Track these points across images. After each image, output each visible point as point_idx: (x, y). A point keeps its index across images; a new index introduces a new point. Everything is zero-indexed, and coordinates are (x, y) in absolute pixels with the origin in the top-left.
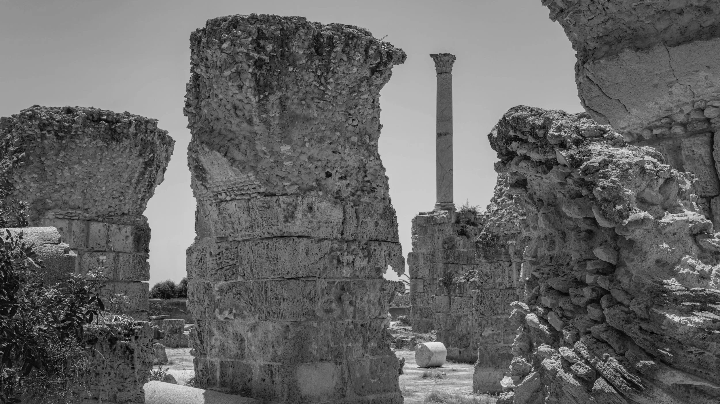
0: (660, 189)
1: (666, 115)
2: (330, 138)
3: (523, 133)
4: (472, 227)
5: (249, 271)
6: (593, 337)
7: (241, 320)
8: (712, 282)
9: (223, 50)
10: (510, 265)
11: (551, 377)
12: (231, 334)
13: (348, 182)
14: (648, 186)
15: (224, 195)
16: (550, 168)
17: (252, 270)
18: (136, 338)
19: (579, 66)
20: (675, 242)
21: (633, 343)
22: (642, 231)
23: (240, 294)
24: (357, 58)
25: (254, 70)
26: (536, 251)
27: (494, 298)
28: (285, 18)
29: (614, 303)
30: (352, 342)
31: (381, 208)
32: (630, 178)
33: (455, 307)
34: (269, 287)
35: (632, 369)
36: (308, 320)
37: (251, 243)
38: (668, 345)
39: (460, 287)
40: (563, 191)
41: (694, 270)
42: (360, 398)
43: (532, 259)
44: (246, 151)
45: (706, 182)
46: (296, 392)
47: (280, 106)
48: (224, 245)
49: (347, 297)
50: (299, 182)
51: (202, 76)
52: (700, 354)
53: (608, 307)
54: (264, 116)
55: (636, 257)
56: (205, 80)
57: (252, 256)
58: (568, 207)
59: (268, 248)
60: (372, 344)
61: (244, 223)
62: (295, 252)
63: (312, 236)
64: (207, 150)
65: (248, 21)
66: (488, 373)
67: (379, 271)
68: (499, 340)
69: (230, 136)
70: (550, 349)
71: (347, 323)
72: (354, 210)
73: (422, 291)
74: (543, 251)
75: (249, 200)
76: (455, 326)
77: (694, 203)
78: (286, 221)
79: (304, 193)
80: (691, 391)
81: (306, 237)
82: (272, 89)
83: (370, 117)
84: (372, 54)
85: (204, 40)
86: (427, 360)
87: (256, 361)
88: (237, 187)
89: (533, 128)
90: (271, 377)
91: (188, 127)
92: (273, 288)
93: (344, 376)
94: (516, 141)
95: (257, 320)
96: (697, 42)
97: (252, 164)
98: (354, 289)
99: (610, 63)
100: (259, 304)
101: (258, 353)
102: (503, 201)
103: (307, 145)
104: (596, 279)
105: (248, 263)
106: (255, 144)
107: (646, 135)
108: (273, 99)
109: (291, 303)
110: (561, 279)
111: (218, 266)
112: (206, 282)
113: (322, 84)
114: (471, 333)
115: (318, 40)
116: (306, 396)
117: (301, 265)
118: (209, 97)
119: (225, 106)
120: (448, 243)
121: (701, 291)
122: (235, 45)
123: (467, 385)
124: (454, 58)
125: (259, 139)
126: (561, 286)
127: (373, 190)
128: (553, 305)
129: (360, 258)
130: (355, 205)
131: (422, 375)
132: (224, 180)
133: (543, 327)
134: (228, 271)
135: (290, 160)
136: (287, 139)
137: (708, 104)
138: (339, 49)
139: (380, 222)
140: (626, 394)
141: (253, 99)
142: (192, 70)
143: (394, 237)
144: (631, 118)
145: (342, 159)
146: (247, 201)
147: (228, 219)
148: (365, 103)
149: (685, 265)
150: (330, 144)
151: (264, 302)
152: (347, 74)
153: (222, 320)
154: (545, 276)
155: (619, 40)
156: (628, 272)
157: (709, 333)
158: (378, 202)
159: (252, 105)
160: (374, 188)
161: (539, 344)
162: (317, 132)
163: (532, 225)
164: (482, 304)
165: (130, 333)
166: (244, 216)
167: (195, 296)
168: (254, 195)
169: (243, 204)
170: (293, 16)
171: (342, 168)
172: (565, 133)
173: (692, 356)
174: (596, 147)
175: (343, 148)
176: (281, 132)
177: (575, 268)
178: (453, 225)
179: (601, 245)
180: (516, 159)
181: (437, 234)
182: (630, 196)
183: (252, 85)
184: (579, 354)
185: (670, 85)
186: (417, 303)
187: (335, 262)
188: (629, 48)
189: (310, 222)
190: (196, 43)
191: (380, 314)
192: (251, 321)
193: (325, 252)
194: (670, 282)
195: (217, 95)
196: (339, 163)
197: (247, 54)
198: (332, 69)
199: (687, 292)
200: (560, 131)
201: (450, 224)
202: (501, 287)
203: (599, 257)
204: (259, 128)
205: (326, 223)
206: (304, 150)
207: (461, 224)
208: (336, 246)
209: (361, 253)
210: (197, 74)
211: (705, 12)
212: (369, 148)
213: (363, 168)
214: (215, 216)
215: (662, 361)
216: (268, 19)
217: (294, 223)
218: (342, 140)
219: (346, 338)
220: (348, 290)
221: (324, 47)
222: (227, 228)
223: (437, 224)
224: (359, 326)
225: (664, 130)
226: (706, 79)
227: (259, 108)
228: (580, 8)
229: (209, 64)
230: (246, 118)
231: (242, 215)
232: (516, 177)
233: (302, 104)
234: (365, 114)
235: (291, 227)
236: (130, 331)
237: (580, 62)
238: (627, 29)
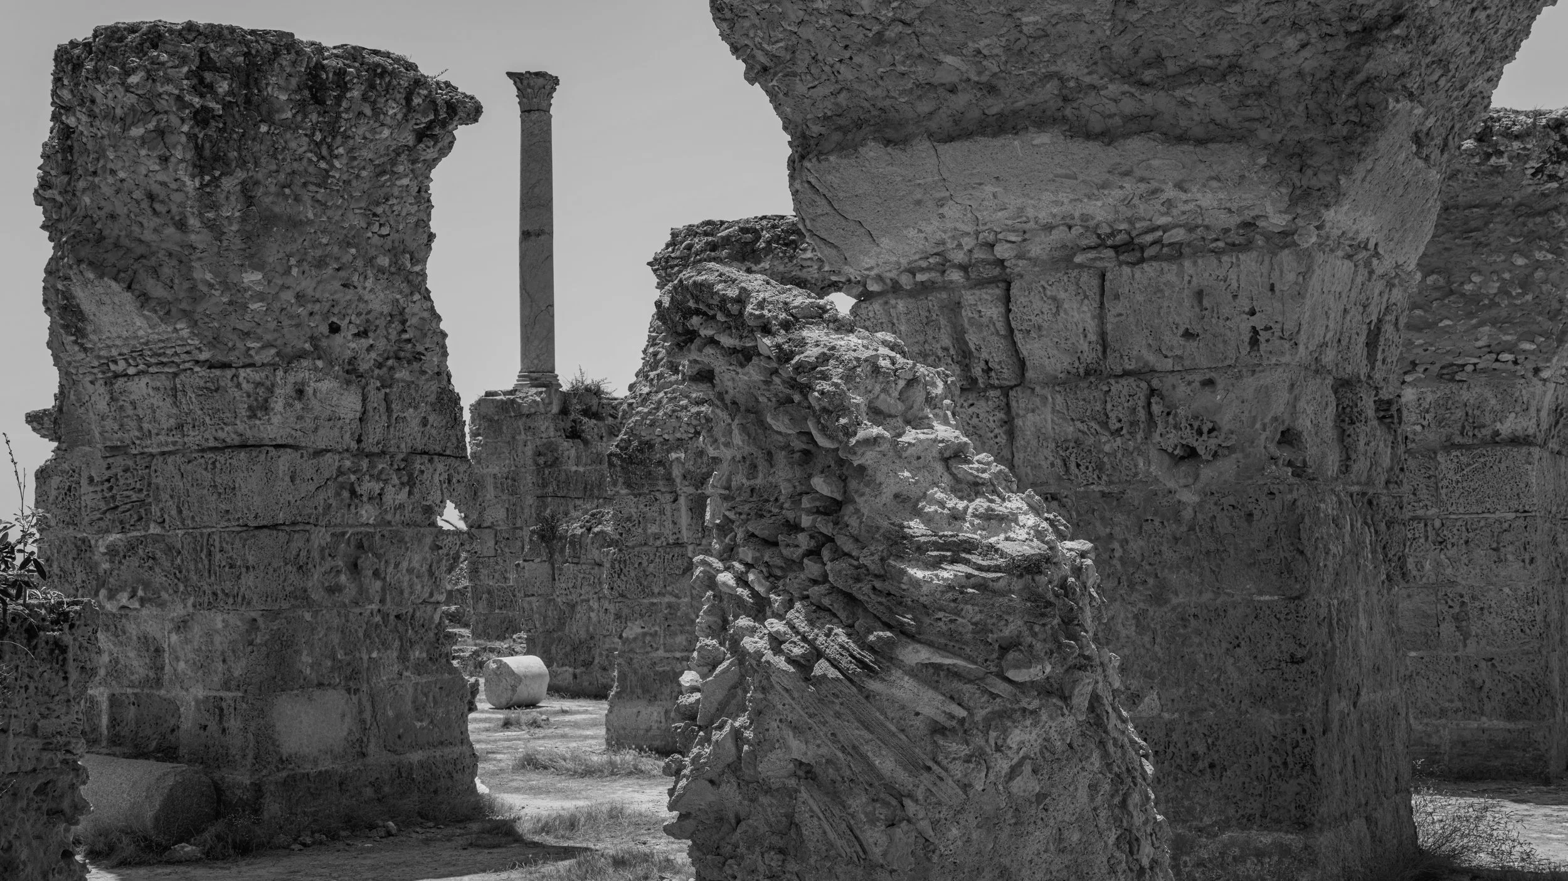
0: (901, 393)
1: (935, 251)
2: (337, 259)
3: (709, 306)
4: (594, 421)
5: (174, 512)
6: (812, 603)
7: (155, 611)
8: (967, 524)
9: (130, 86)
10: (675, 500)
11: (754, 663)
12: (135, 638)
13: (371, 342)
14: (884, 390)
15: (122, 365)
16: (749, 359)
17: (180, 512)
18: (72, 626)
19: (794, 162)
20: (919, 469)
21: (865, 610)
22: (874, 453)
23: (154, 559)
24: (391, 112)
25: (192, 127)
26: (729, 480)
27: (645, 564)
28: (253, 32)
29: (839, 554)
30: (379, 650)
31: (432, 392)
32: (858, 380)
33: (564, 585)
34: (217, 544)
35: (864, 645)
36: (294, 607)
37: (179, 458)
38: (909, 609)
39: (572, 544)
40: (767, 394)
41: (944, 507)
42: (395, 758)
43: (723, 492)
44: (172, 280)
45: (1000, 362)
46: (271, 748)
47: (242, 199)
48: (119, 461)
49: (367, 562)
50: (279, 342)
51: (78, 132)
52: (951, 621)
53: (832, 561)
54: (211, 215)
55: (867, 490)
56: (84, 140)
57: (181, 484)
58: (775, 418)
59: (215, 467)
60: (417, 654)
61: (163, 420)
62: (270, 475)
63: (303, 444)
64: (91, 275)
65: (180, 34)
66: (635, 710)
67: (431, 511)
68: (655, 646)
69: (140, 250)
70: (752, 624)
71: (369, 612)
72: (381, 395)
73: (493, 553)
74: (740, 479)
75: (175, 375)
76: (564, 624)
77: (949, 413)
78: (253, 416)
79: (289, 363)
80: (942, 673)
81: (291, 447)
82: (228, 165)
83: (412, 220)
84: (419, 105)
85: (89, 66)
86: (510, 693)
87: (187, 690)
88: (151, 350)
89: (724, 301)
90: (221, 721)
91: (44, 227)
92: (224, 545)
93: (364, 716)
94: (698, 315)
95: (191, 610)
96: (978, 138)
97: (184, 305)
98: (381, 547)
99: (845, 161)
100: (195, 578)
101: (193, 675)
102: (660, 376)
103: (295, 271)
104: (814, 521)
105: (171, 497)
106: (190, 268)
107: (905, 281)
108: (229, 184)
109: (262, 575)
110: (767, 521)
111: (107, 503)
112: (79, 536)
113: (323, 158)
114: (597, 637)
115: (318, 76)
116: (290, 756)
117: (282, 501)
118: (95, 173)
119: (130, 193)
120: (545, 455)
121: (952, 536)
122: (154, 81)
123: (593, 737)
124: (556, 81)
125: (200, 259)
126: (767, 532)
127: (417, 357)
128: (755, 559)
129: (394, 486)
130: (383, 386)
131: (501, 723)
132: (125, 334)
133: (742, 592)
134: (128, 514)
135: (262, 300)
136: (256, 260)
137: (1000, 236)
138: (356, 93)
139: (431, 419)
140: (856, 679)
141: (189, 183)
142: (55, 117)
143: (457, 447)
144: (880, 253)
145: (360, 299)
146: (170, 376)
147: (130, 411)
148: (404, 194)
149: (933, 501)
150: (338, 270)
151: (206, 574)
152: (372, 141)
153: (114, 611)
154: (743, 517)
155: (859, 125)
156: (857, 511)
157: (962, 593)
158: (427, 380)
159: (187, 193)
160: (419, 353)
161: (736, 617)
162: (313, 247)
163: (723, 440)
164: (622, 576)
165: (61, 617)
166: (165, 407)
167: (55, 566)
168: (187, 365)
169: (163, 382)
170: (268, 29)
171: (359, 314)
172: (770, 311)
173: (941, 624)
174: (813, 334)
175: (361, 279)
176: (244, 246)
177: (786, 505)
178: (555, 418)
179: (822, 472)
180: (697, 342)
181: (523, 436)
182: (857, 405)
183: (188, 156)
184: (793, 627)
185: (941, 202)
186: (482, 577)
187: (346, 494)
188: (874, 139)
189: (300, 418)
190: (70, 67)
191: (431, 595)
192: (178, 611)
193: (327, 475)
194: (912, 524)
195: (113, 172)
196: (354, 306)
197: (179, 98)
198: (342, 129)
199: (934, 538)
200: (763, 309)
201: (549, 415)
202: (658, 543)
203: (818, 489)
204: (199, 238)
205: (330, 420)
206: (289, 281)
207: (572, 417)
208: (348, 463)
209: (394, 477)
210: (68, 127)
211: (989, 92)
212: (411, 277)
213: (399, 316)
214: (102, 405)
215: (902, 631)
216: (219, 32)
217: (269, 419)
218: (359, 263)
219: (368, 641)
220: (371, 549)
221: (328, 89)
222: (128, 428)
223: (521, 415)
224: (392, 618)
225: (933, 274)
226: (995, 196)
227: (200, 199)
228: (795, 68)
229: (97, 111)
230: (172, 218)
231: (161, 404)
232: (698, 367)
233: (284, 194)
234: (404, 213)
235: (262, 428)
236: (59, 614)
237: (796, 156)
238: (871, 109)
